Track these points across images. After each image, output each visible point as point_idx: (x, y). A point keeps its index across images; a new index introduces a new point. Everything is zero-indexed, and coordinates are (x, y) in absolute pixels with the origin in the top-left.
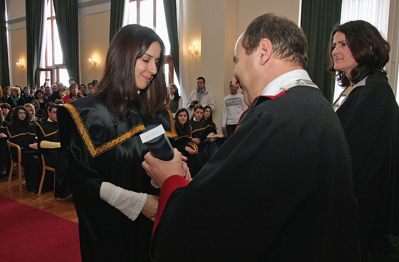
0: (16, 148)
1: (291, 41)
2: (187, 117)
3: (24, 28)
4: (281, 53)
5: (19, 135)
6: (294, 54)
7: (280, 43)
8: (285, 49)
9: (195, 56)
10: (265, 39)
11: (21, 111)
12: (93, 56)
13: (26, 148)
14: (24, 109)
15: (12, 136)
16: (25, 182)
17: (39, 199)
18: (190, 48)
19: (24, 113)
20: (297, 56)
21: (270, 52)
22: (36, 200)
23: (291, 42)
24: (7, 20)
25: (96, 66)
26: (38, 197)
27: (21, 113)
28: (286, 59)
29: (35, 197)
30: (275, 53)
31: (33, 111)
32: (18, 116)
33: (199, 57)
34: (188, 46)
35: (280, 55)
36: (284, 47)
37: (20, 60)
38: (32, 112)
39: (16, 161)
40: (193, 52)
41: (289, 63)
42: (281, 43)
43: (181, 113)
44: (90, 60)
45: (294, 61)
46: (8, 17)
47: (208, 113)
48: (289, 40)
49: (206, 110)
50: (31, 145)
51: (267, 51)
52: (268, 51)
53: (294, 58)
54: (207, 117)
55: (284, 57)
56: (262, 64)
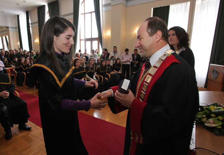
2: (105, 63)
3: (37, 26)
9: (108, 37)
10: (159, 31)
18: (106, 34)
24: (30, 23)
37: (36, 40)
40: (107, 36)
43: (103, 62)
52: (160, 36)
56: (157, 41)
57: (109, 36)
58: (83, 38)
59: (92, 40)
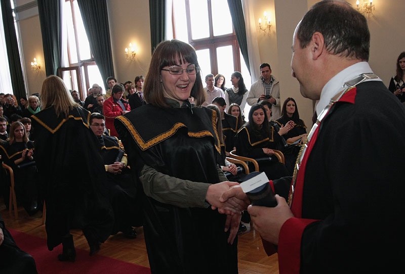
1: (346, 34)
3: (36, 16)
4: (333, 48)
6: (349, 49)
7: (332, 36)
8: (338, 44)
9: (267, 31)
10: (317, 33)
12: (130, 45)
18: (260, 21)
20: (353, 49)
21: (322, 46)
23: (344, 36)
24: (13, 7)
25: (136, 58)
28: (340, 54)
29: (78, 235)
30: (328, 48)
33: (274, 32)
34: (256, 19)
35: (333, 50)
36: (337, 40)
37: (35, 59)
40: (264, 26)
42: (334, 37)
43: (256, 111)
44: (126, 50)
45: (350, 55)
46: (14, 4)
47: (292, 107)
48: (343, 32)
49: (288, 104)
52: (320, 45)
53: (349, 53)
54: (290, 114)
55: (338, 52)
56: (315, 59)
59: (214, 43)
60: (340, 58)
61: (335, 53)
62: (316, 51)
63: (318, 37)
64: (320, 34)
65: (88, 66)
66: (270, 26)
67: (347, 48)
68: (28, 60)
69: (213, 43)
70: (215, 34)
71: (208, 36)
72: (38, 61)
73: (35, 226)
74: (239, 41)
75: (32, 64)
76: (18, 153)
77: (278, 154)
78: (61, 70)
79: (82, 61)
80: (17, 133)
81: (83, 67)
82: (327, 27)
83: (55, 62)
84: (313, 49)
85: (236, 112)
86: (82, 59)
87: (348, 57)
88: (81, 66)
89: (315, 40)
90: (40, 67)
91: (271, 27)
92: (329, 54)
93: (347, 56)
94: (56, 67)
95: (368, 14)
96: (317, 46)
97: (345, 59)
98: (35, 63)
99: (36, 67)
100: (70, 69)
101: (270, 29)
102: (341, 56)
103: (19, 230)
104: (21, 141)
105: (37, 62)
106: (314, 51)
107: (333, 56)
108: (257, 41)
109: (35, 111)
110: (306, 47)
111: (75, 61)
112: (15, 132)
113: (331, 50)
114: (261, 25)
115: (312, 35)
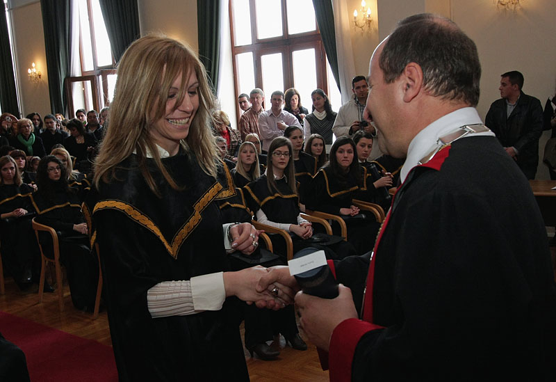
0: (49, 233)
2: (352, 155)
3: (36, 2)
4: (435, 86)
5: (52, 208)
6: (456, 89)
7: (435, 70)
8: (442, 81)
9: (366, 28)
10: (412, 64)
11: (52, 164)
13: (67, 232)
14: (57, 161)
15: (41, 211)
16: (69, 293)
17: (96, 323)
18: (355, 14)
19: (58, 168)
20: (461, 91)
21: (420, 84)
22: (90, 326)
26: (93, 320)
27: (53, 168)
28: (444, 96)
29: (88, 320)
30: (427, 86)
31: (68, 160)
32: (48, 174)
33: (376, 31)
34: (350, 11)
35: (434, 90)
36: (441, 77)
37: (33, 65)
38: (66, 162)
39: (50, 255)
40: (362, 22)
41: (448, 102)
42: (437, 71)
45: (456, 98)
50: (76, 227)
51: (414, 81)
52: (416, 81)
53: (456, 94)
55: (442, 93)
56: (408, 101)
57: (370, 22)
58: (244, 39)
59: (289, 44)
60: (441, 101)
61: (435, 95)
62: (410, 90)
63: (415, 69)
64: (417, 66)
65: (108, 76)
66: (370, 21)
67: (454, 88)
68: (25, 65)
69: (287, 44)
70: (291, 32)
71: (279, 33)
72: (38, 67)
73: (28, 305)
74: (325, 43)
75: (29, 71)
76: (7, 200)
77: (375, 210)
78: (71, 79)
79: (100, 68)
80: (6, 172)
81: (100, 77)
82: (427, 56)
83: (62, 69)
84: (405, 86)
85: (319, 147)
86: (100, 65)
87: (453, 101)
88: (98, 75)
89: (409, 73)
90: (40, 76)
91: (371, 23)
92: (427, 95)
93: (452, 99)
94: (63, 77)
95: (513, 6)
96: (410, 83)
97: (449, 102)
98: (34, 70)
99: (34, 75)
100: (83, 78)
101: (369, 26)
102: (443, 99)
103: (5, 310)
104: (11, 183)
105: (36, 69)
106: (406, 90)
107: (432, 99)
108: (350, 43)
109: (27, 141)
110: (393, 82)
111: (89, 67)
112: (3, 172)
113: (432, 89)
114: (357, 19)
115: (405, 65)
